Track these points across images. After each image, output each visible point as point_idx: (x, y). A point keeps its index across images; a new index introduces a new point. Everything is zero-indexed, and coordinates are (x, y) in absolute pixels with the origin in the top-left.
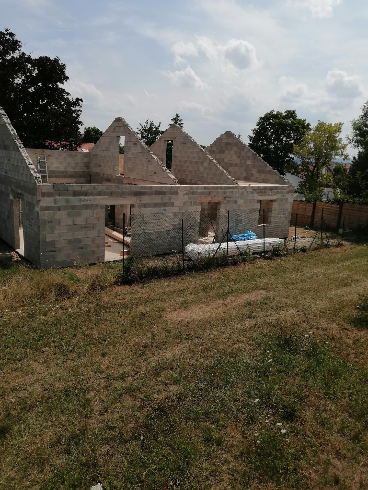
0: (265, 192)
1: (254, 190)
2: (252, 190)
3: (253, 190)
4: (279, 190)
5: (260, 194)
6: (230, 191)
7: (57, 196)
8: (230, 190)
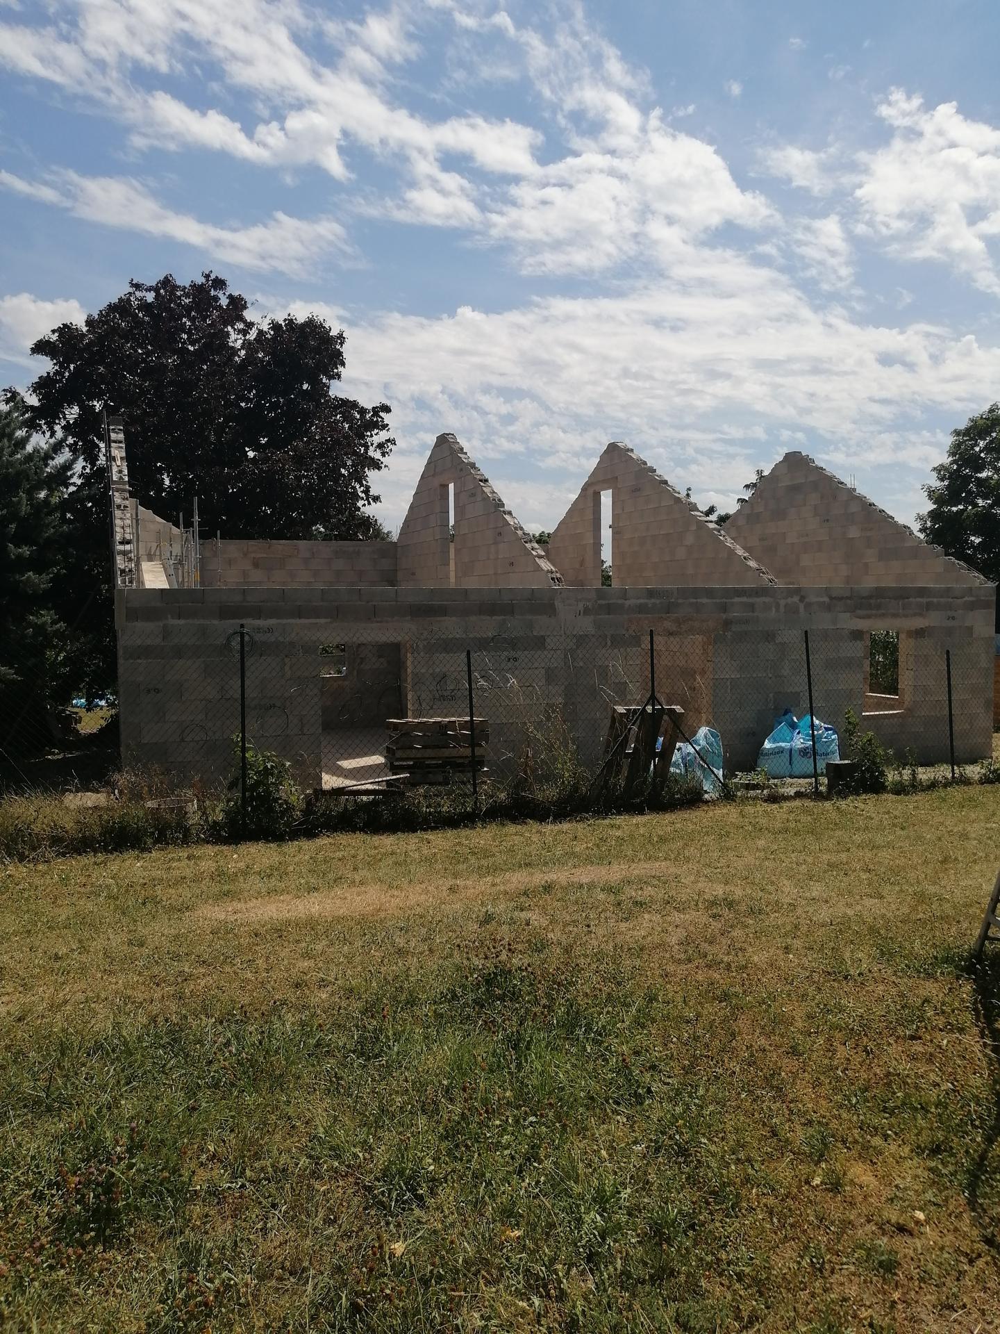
0: (879, 607)
1: (835, 598)
2: (826, 599)
3: (831, 598)
4: (935, 600)
5: (860, 612)
6: (742, 602)
7: (173, 618)
8: (744, 599)
